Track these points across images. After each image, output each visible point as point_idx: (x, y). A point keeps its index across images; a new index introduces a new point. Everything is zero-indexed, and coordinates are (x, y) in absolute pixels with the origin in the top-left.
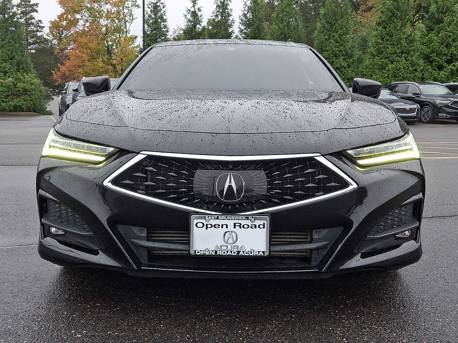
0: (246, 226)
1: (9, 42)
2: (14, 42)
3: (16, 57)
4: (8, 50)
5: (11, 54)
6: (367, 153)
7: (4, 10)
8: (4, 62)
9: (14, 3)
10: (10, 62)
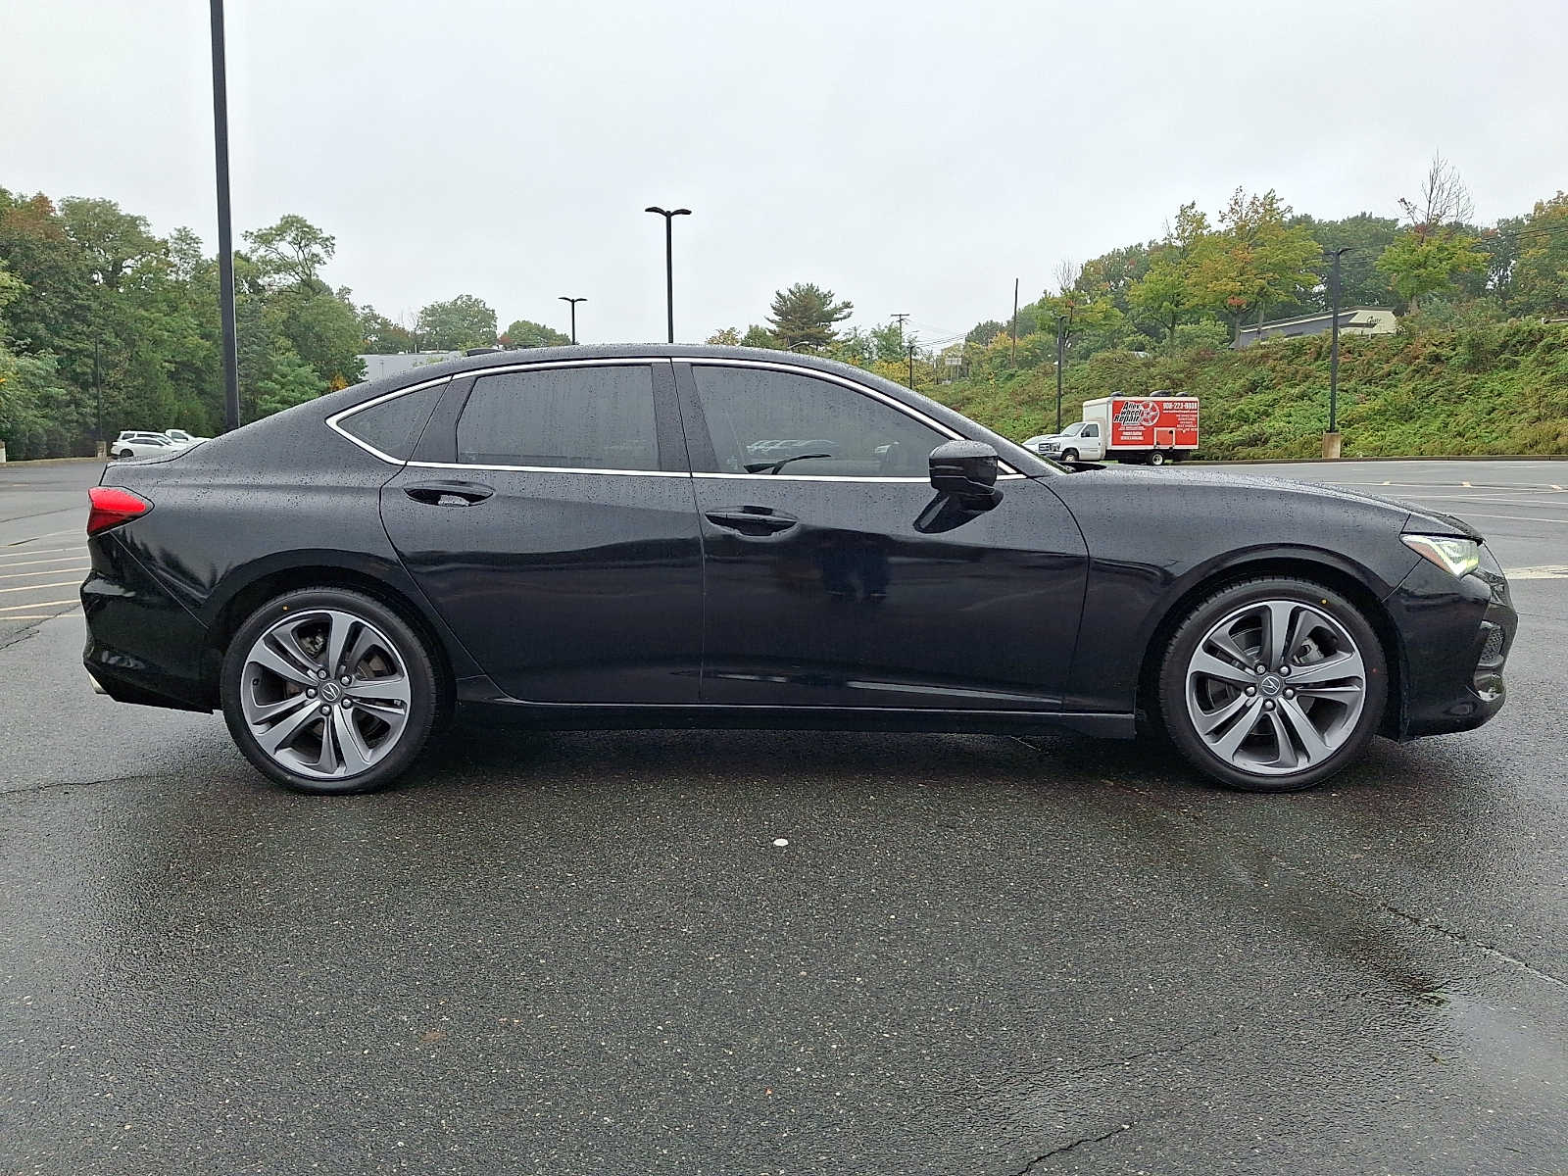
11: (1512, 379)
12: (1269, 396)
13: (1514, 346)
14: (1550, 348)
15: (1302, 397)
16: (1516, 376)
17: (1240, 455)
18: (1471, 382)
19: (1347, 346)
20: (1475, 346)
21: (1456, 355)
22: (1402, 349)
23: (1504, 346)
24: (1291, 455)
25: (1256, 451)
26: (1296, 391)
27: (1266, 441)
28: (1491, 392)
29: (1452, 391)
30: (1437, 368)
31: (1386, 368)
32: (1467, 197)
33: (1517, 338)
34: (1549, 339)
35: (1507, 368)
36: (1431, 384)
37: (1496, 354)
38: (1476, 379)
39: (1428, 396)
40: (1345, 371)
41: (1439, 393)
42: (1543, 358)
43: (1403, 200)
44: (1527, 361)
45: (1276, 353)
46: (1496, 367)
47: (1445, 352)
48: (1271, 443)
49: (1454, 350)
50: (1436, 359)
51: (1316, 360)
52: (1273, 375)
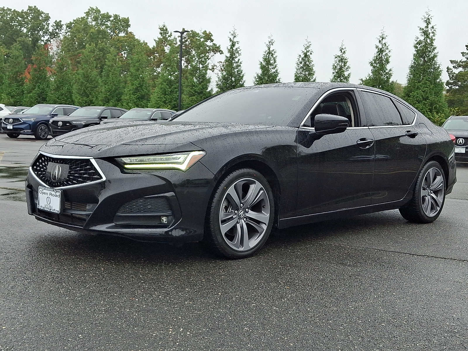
0: (53, 195)
1: (426, 83)
2: (430, 83)
3: (430, 98)
4: (423, 91)
5: (425, 95)
6: (139, 161)
7: (425, 53)
8: (417, 102)
9: (435, 46)
10: (424, 102)
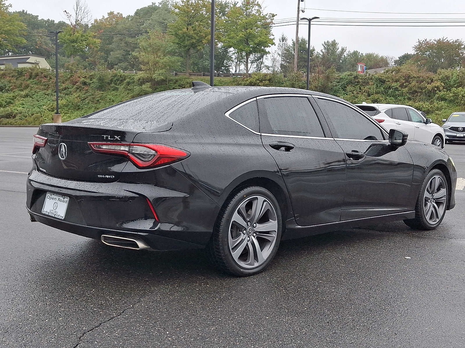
11: (116, 95)
12: (11, 94)
13: (115, 81)
14: (128, 84)
15: (27, 96)
16: (118, 94)
17: (4, 122)
18: (101, 95)
19: (43, 74)
20: (101, 80)
21: (93, 83)
22: (69, 78)
23: (111, 81)
24: (29, 124)
25: (11, 120)
26: (23, 93)
27: (14, 117)
28: (110, 99)
29: (93, 98)
30: (86, 88)
31: (64, 86)
32: (91, 15)
33: (116, 78)
34: (128, 80)
35: (113, 90)
36: (85, 94)
37: (109, 84)
38: (103, 94)
39: (84, 100)
40: (45, 85)
41: (89, 98)
42: (127, 87)
43: (65, 11)
44: (121, 88)
45: (9, 74)
46: (109, 89)
47: (88, 81)
48: (17, 118)
49: (91, 80)
50: (85, 83)
51: (30, 79)
52: (11, 85)
